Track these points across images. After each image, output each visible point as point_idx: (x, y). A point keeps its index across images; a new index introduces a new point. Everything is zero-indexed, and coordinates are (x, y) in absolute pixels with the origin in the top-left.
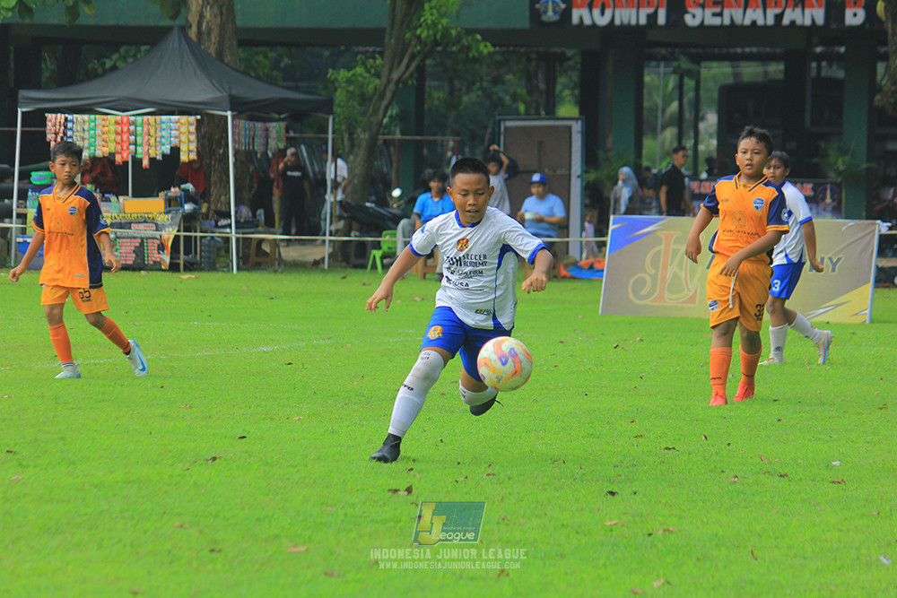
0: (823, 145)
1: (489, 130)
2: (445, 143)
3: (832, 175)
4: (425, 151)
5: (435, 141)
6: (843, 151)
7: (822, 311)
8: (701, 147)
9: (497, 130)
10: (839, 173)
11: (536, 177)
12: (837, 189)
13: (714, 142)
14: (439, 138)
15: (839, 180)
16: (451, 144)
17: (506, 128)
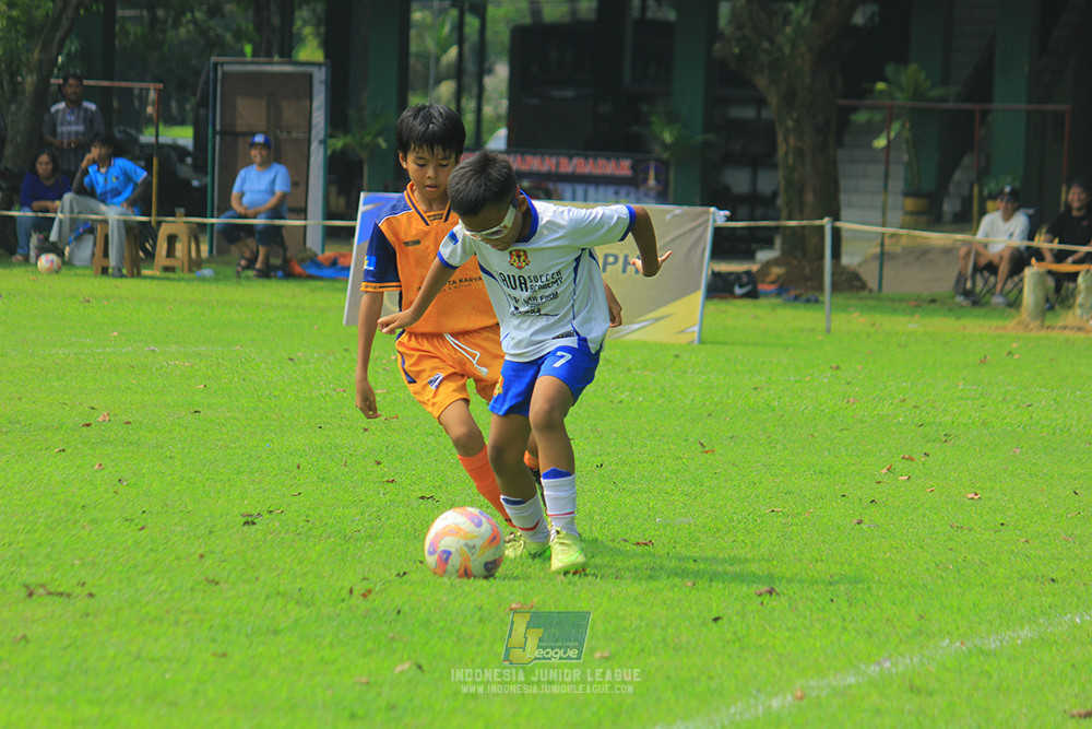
0: (645, 108)
1: (203, 78)
2: (144, 93)
3: (657, 149)
4: (115, 103)
5: (130, 90)
6: (671, 118)
7: (636, 326)
8: (488, 110)
9: (211, 75)
10: (666, 147)
11: (259, 139)
12: (663, 169)
13: (505, 103)
14: (136, 86)
15: (666, 156)
16: (152, 95)
17: (224, 74)
